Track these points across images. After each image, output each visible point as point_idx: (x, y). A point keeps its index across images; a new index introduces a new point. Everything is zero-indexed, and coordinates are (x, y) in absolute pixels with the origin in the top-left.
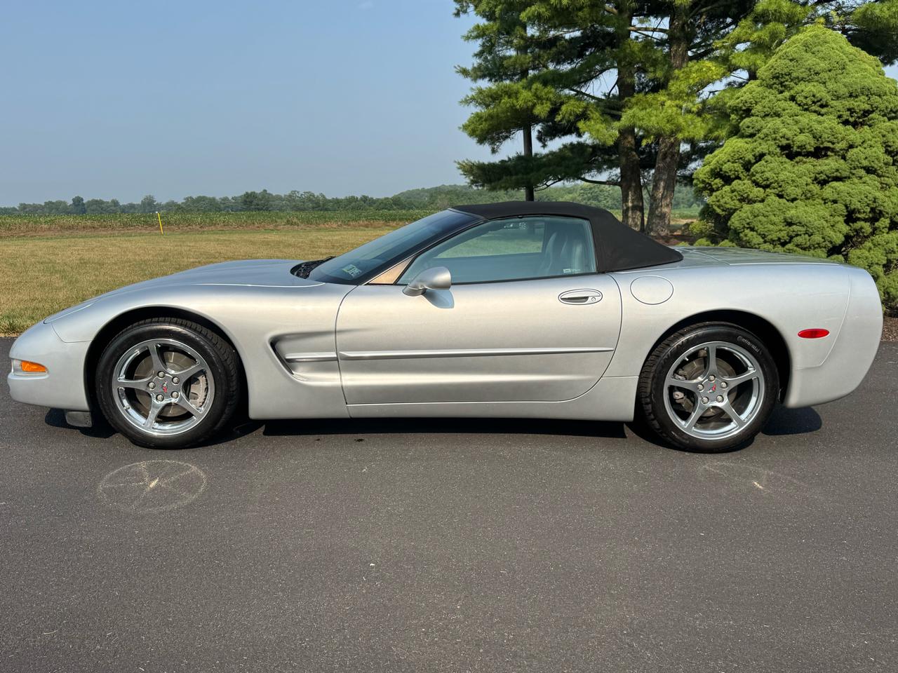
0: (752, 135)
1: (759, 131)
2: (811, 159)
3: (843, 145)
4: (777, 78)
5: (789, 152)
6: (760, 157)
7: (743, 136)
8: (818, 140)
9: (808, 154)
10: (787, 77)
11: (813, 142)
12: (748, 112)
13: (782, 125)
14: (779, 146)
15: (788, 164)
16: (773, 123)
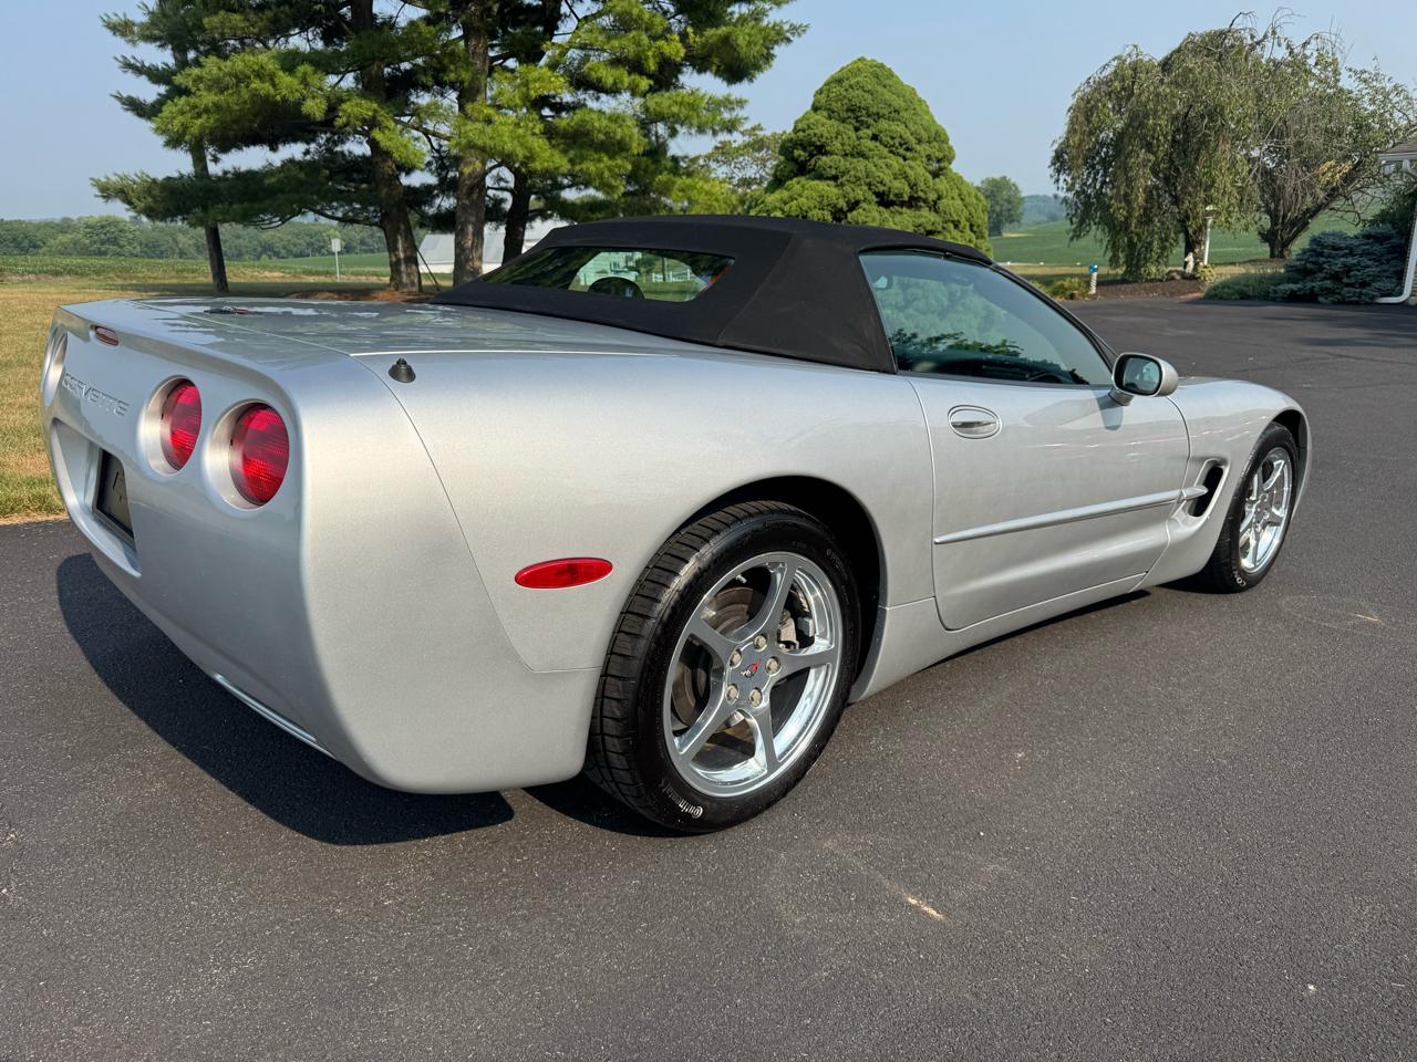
0: (835, 178)
1: (843, 173)
2: (904, 209)
3: (932, 196)
4: (852, 111)
5: (884, 201)
6: (854, 205)
7: (820, 177)
8: (912, 188)
9: (902, 204)
10: (864, 112)
11: (907, 188)
12: (821, 150)
13: (874, 169)
14: (875, 193)
15: (886, 213)
16: (860, 164)
